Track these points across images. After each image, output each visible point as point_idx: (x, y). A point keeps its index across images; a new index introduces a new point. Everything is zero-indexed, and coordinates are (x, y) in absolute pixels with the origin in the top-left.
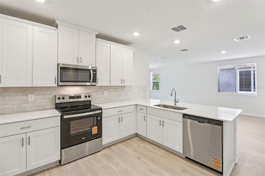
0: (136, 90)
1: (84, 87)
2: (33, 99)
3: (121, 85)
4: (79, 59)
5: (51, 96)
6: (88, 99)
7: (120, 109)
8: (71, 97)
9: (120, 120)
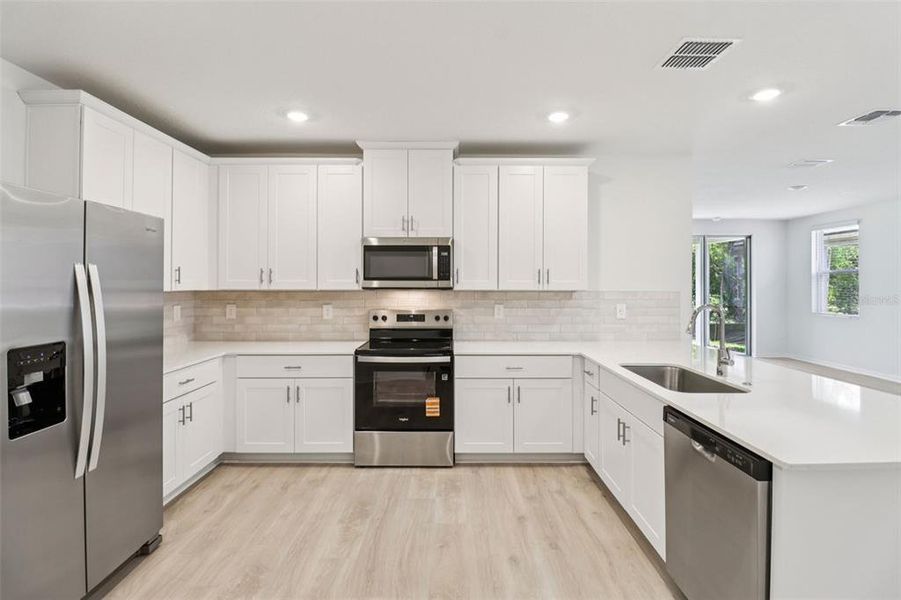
0: (622, 307)
1: (437, 293)
2: (330, 317)
3: (536, 289)
4: (407, 223)
5: (362, 313)
6: (441, 324)
7: (515, 362)
8: (401, 317)
9: (514, 396)
